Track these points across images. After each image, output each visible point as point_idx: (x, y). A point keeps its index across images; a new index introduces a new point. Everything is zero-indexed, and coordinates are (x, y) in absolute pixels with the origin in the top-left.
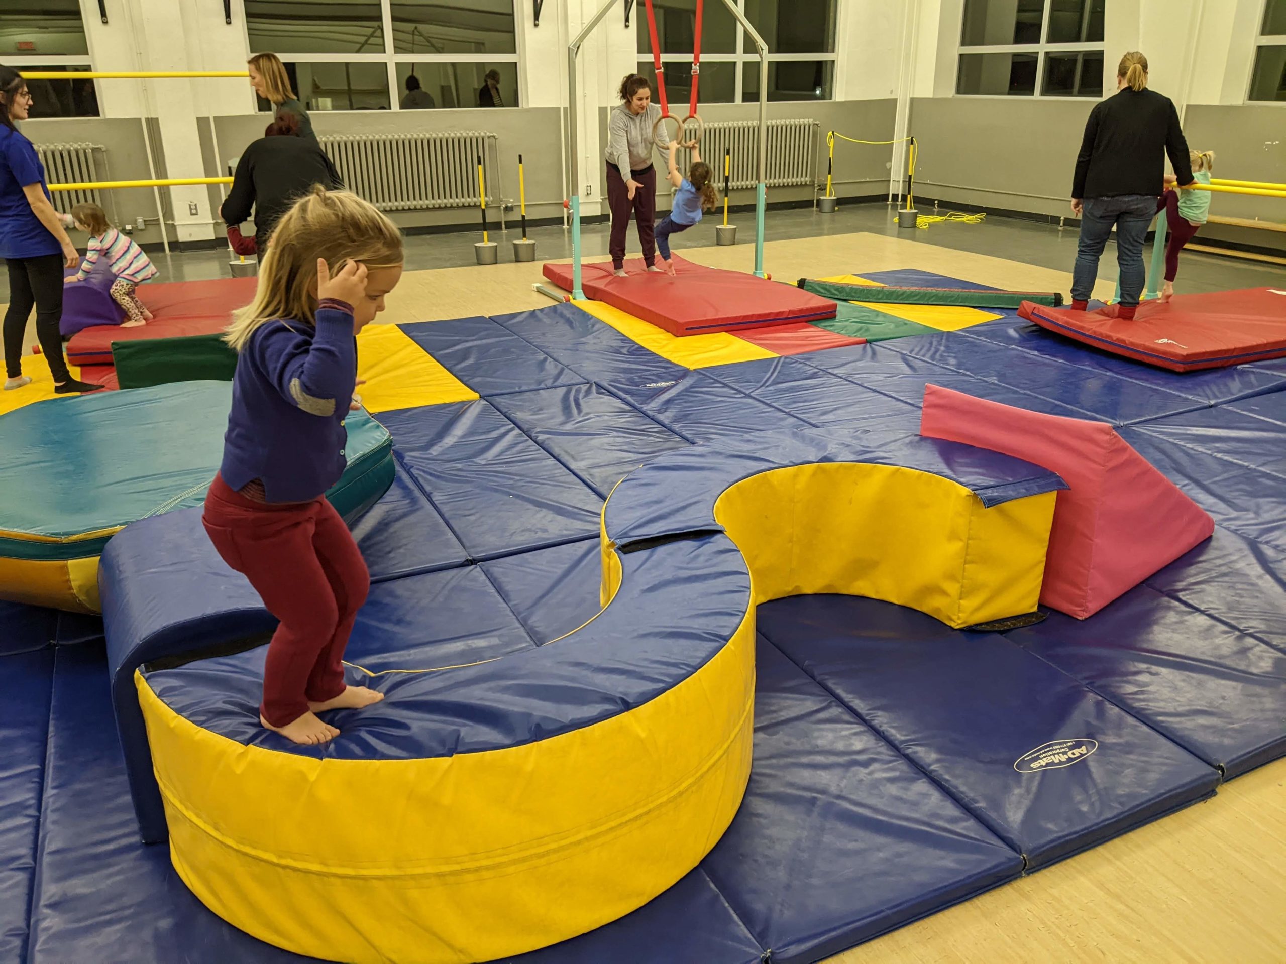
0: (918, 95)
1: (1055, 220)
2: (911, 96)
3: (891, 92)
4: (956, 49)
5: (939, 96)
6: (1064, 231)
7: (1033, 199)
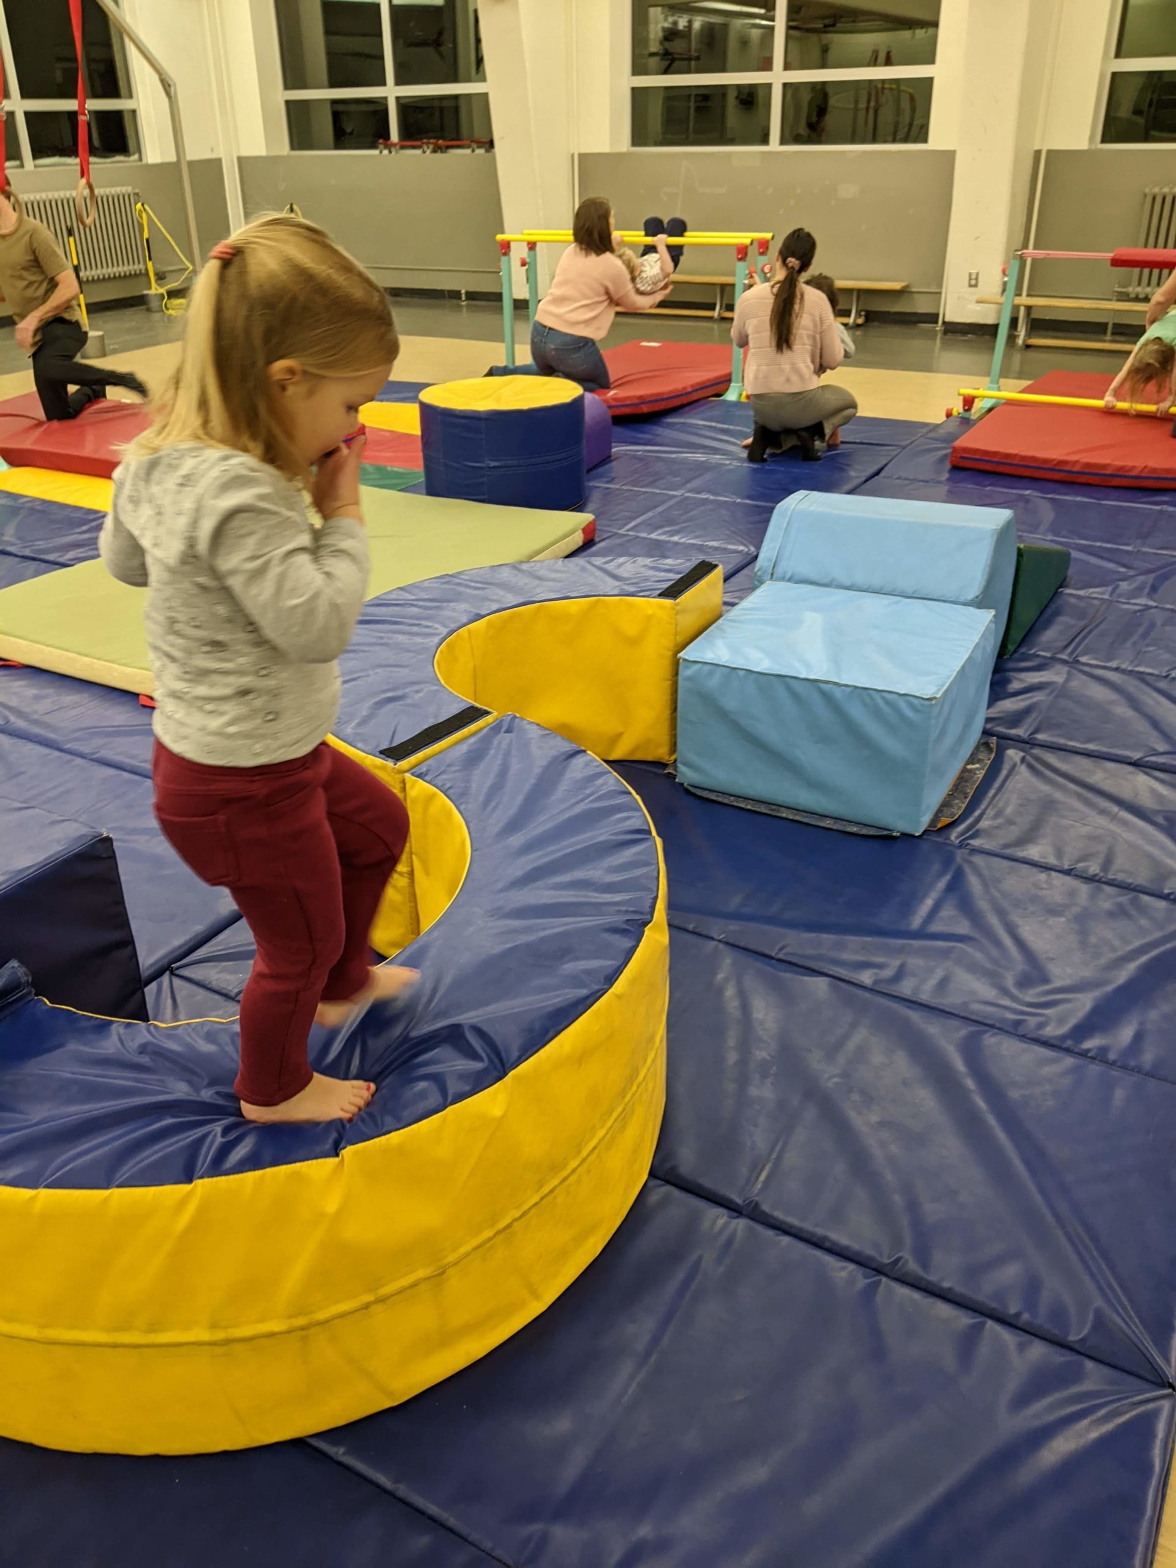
0: (246, 152)
1: (455, 295)
2: (238, 154)
3: (212, 150)
4: (281, 96)
5: (272, 154)
6: (468, 306)
7: (420, 272)
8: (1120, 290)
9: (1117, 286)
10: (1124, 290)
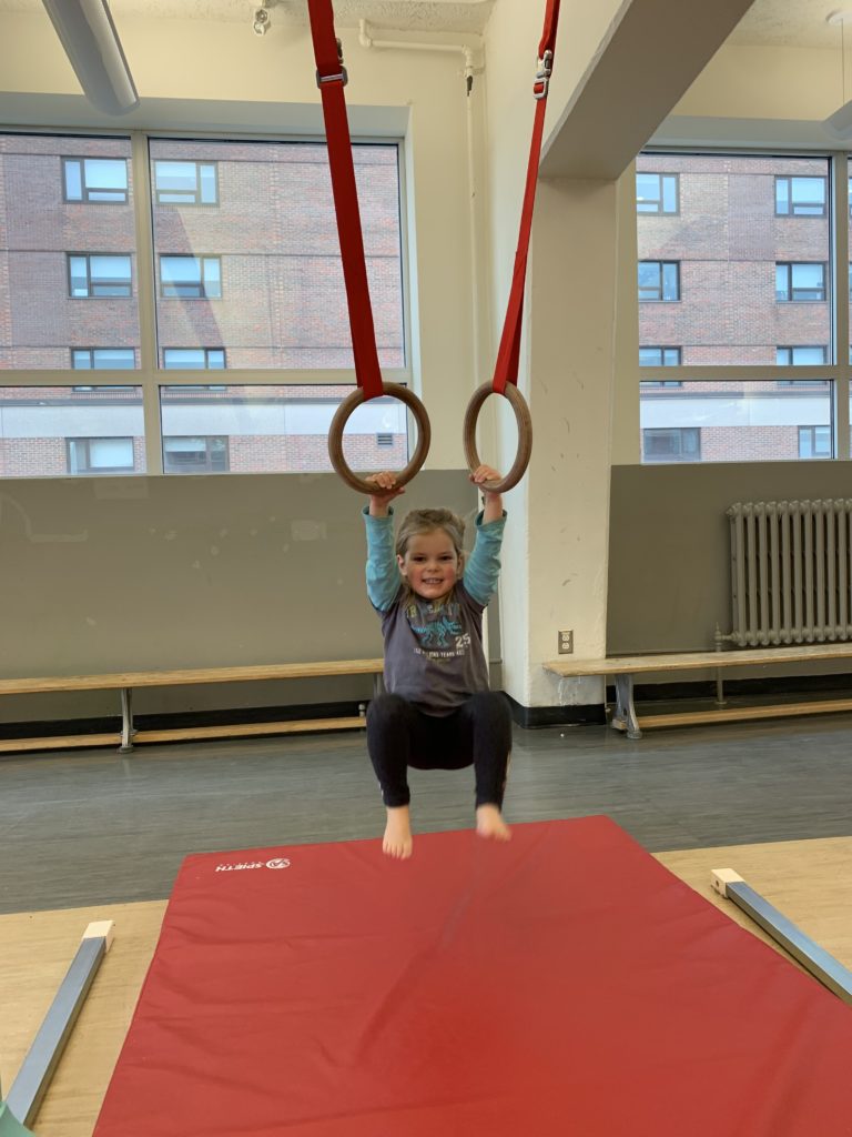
8: (724, 637)
9: (718, 633)
10: (729, 638)
